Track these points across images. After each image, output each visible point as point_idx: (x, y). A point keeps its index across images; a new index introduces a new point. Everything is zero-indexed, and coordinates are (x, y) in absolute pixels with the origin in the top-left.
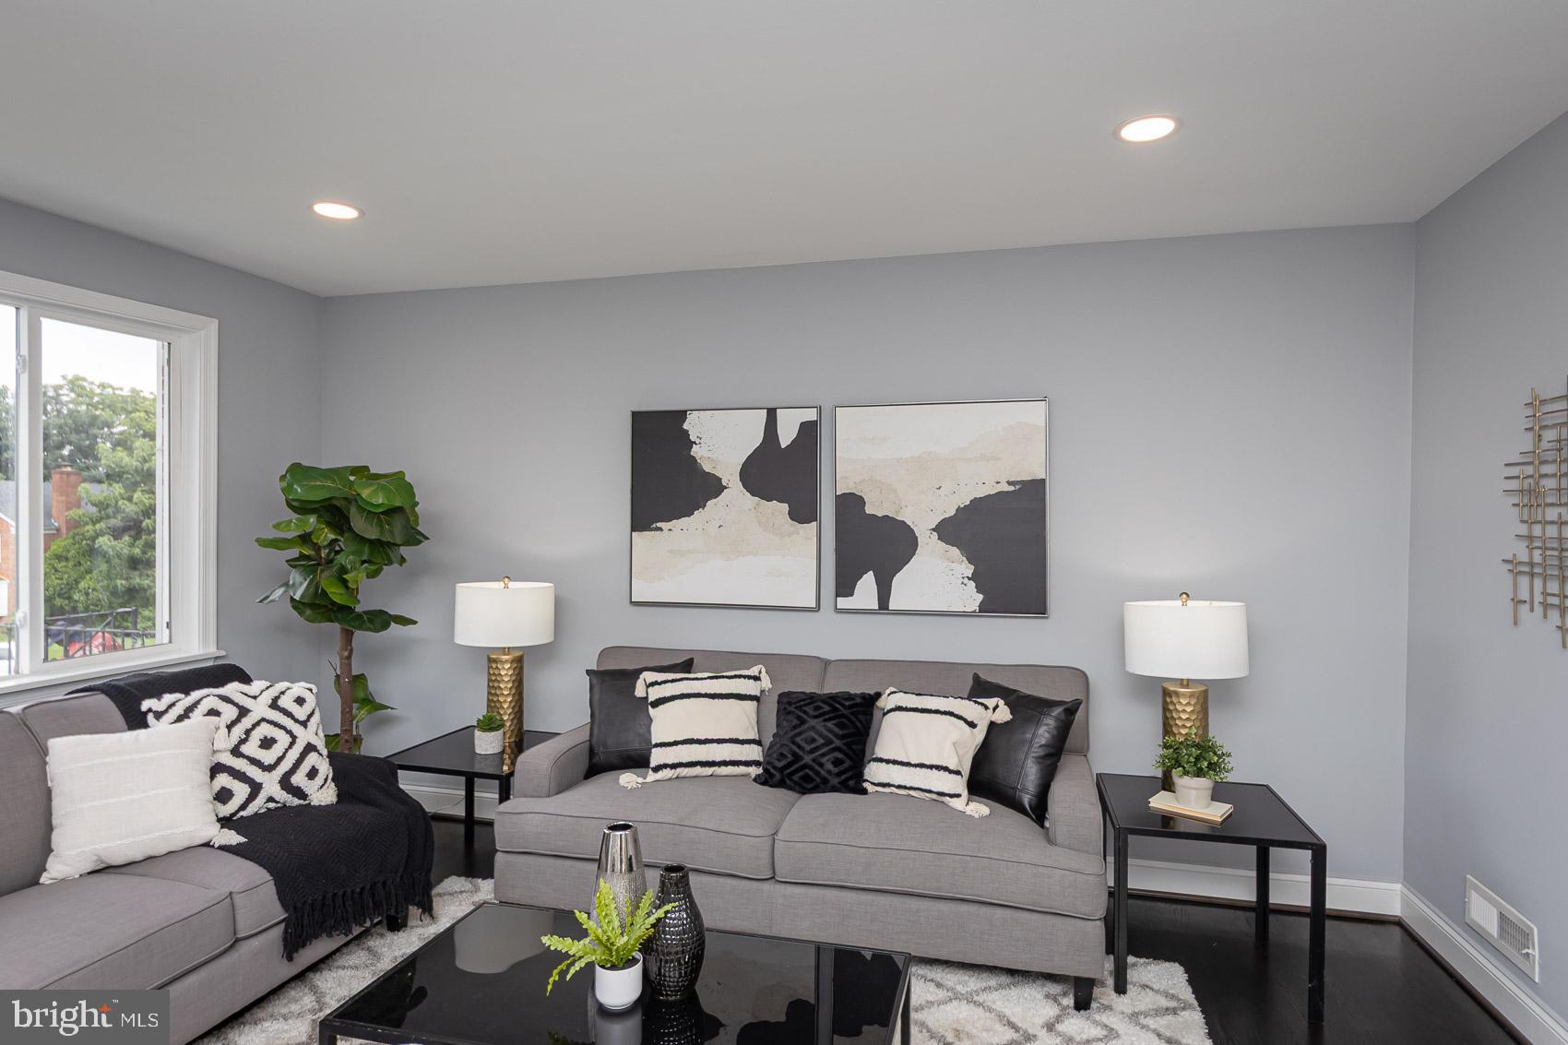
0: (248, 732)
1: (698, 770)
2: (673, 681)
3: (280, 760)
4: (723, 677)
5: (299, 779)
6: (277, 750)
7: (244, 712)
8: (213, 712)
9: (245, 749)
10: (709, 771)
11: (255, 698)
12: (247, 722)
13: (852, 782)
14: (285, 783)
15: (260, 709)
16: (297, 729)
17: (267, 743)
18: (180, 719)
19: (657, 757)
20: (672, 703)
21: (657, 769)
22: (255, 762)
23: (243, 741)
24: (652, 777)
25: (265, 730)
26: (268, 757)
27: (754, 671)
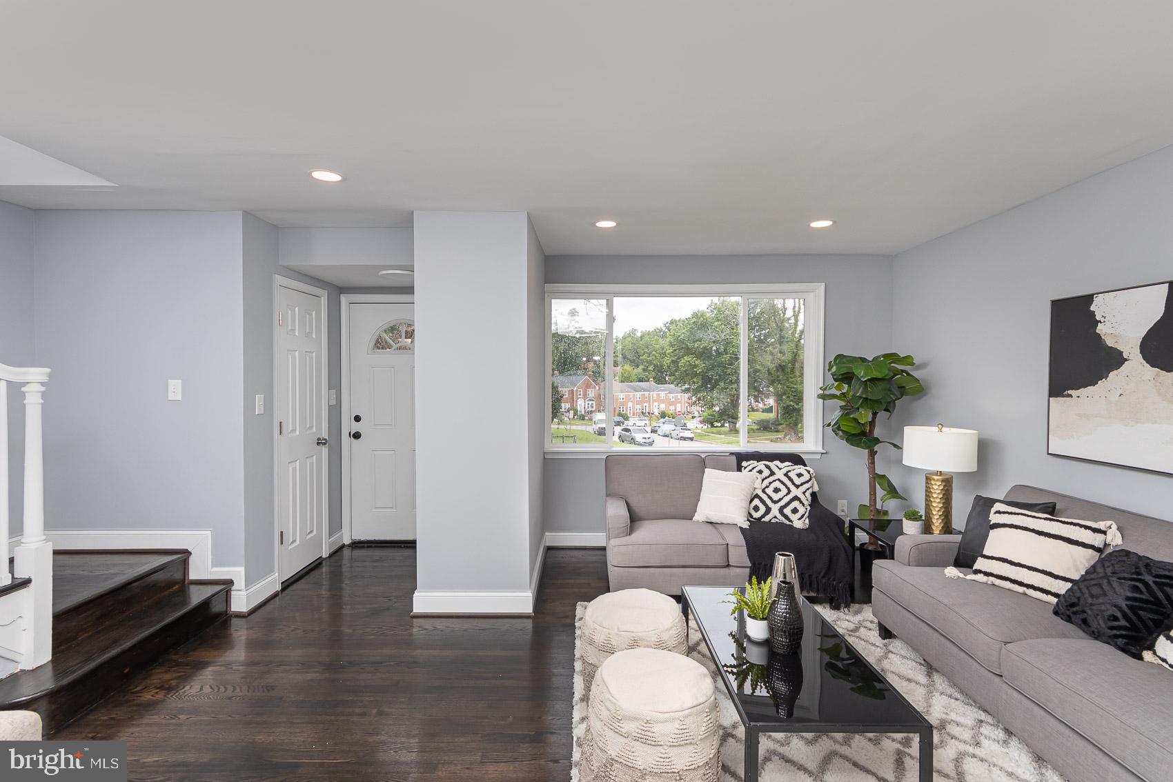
0: (770, 483)
1: (1007, 585)
2: (1011, 513)
3: (780, 500)
4: (1058, 521)
5: (787, 511)
6: (780, 495)
7: (772, 473)
8: (760, 472)
9: (767, 490)
11: (780, 469)
12: (771, 479)
14: (781, 510)
15: (779, 474)
16: (792, 488)
17: (777, 490)
18: (750, 471)
19: (980, 564)
20: (1002, 529)
21: (977, 572)
22: (770, 497)
23: (767, 487)
24: (971, 577)
25: (777, 484)
26: (776, 497)
27: (1101, 525)
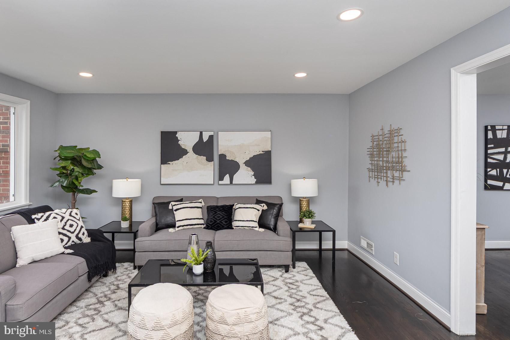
0: (66, 223)
1: (189, 227)
2: (180, 204)
3: (75, 230)
4: (193, 202)
5: (80, 235)
6: (74, 227)
7: (63, 218)
8: (55, 218)
9: (65, 227)
10: (191, 227)
11: (65, 213)
12: (65, 220)
13: (230, 227)
14: (77, 237)
15: (67, 216)
16: (78, 222)
17: (71, 226)
18: (45, 220)
19: (178, 224)
20: (180, 210)
21: (178, 227)
22: (68, 231)
23: (65, 226)
24: (177, 229)
25: (70, 222)
26: (72, 230)
27: (200, 201)
